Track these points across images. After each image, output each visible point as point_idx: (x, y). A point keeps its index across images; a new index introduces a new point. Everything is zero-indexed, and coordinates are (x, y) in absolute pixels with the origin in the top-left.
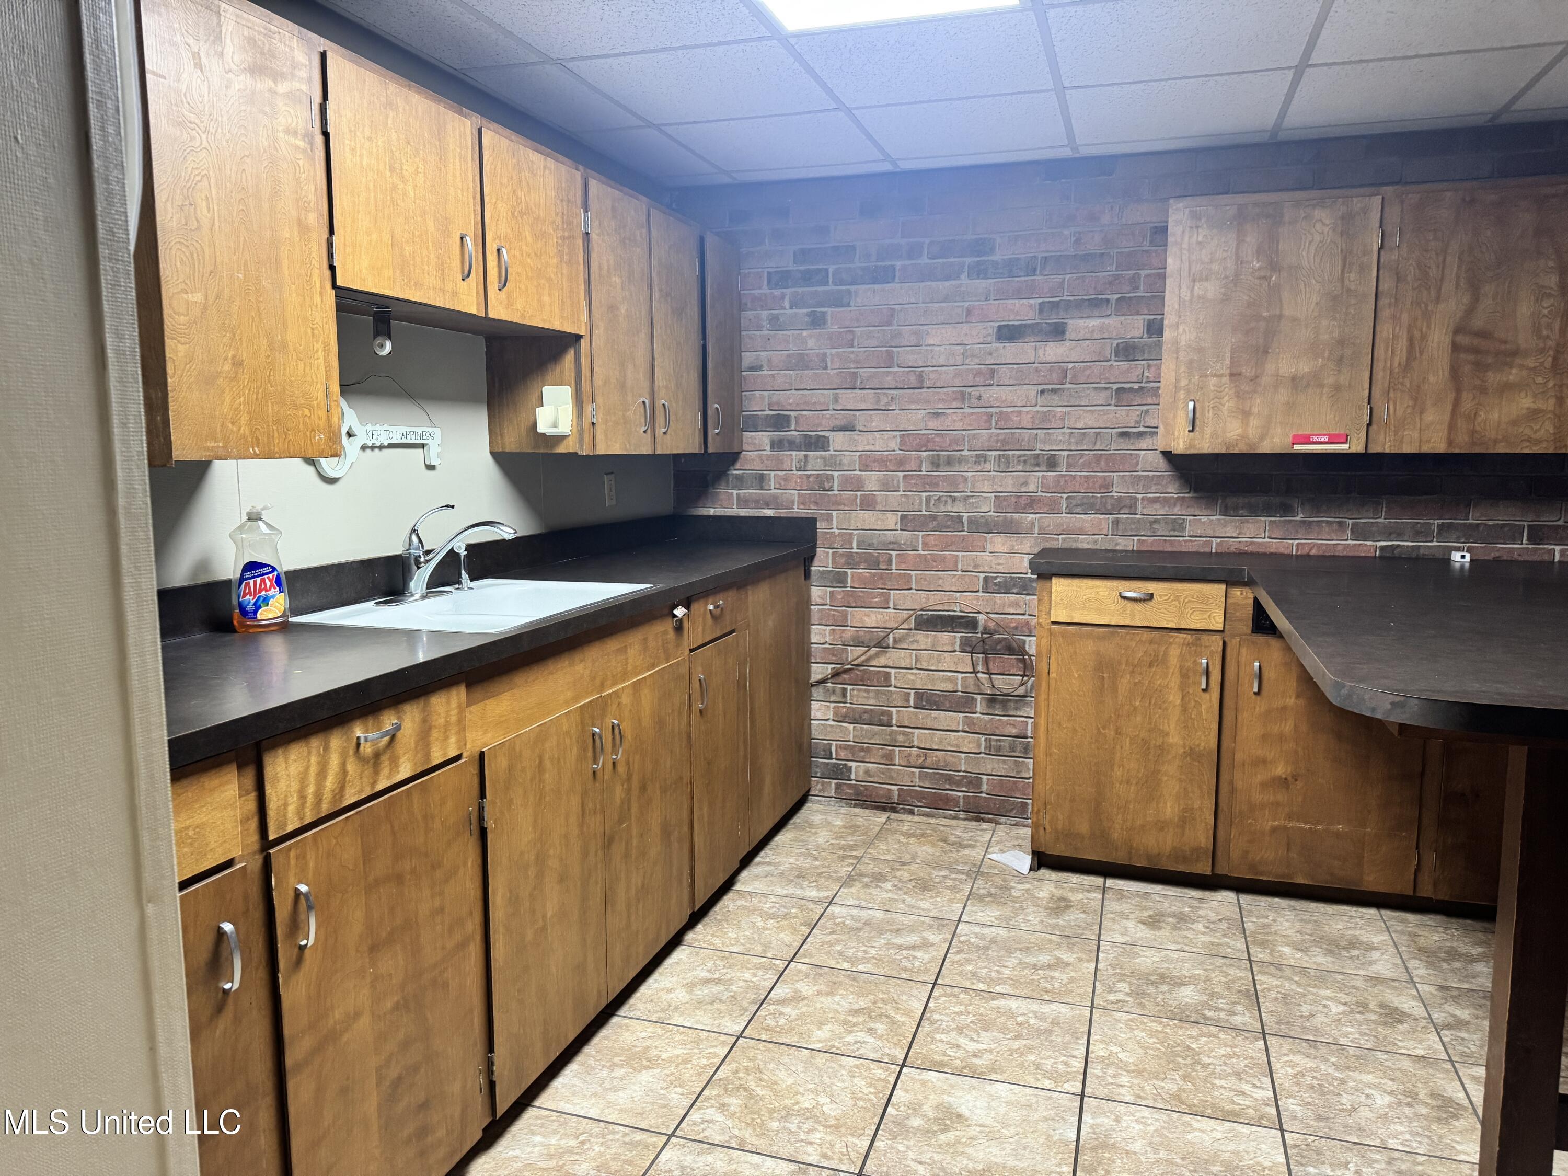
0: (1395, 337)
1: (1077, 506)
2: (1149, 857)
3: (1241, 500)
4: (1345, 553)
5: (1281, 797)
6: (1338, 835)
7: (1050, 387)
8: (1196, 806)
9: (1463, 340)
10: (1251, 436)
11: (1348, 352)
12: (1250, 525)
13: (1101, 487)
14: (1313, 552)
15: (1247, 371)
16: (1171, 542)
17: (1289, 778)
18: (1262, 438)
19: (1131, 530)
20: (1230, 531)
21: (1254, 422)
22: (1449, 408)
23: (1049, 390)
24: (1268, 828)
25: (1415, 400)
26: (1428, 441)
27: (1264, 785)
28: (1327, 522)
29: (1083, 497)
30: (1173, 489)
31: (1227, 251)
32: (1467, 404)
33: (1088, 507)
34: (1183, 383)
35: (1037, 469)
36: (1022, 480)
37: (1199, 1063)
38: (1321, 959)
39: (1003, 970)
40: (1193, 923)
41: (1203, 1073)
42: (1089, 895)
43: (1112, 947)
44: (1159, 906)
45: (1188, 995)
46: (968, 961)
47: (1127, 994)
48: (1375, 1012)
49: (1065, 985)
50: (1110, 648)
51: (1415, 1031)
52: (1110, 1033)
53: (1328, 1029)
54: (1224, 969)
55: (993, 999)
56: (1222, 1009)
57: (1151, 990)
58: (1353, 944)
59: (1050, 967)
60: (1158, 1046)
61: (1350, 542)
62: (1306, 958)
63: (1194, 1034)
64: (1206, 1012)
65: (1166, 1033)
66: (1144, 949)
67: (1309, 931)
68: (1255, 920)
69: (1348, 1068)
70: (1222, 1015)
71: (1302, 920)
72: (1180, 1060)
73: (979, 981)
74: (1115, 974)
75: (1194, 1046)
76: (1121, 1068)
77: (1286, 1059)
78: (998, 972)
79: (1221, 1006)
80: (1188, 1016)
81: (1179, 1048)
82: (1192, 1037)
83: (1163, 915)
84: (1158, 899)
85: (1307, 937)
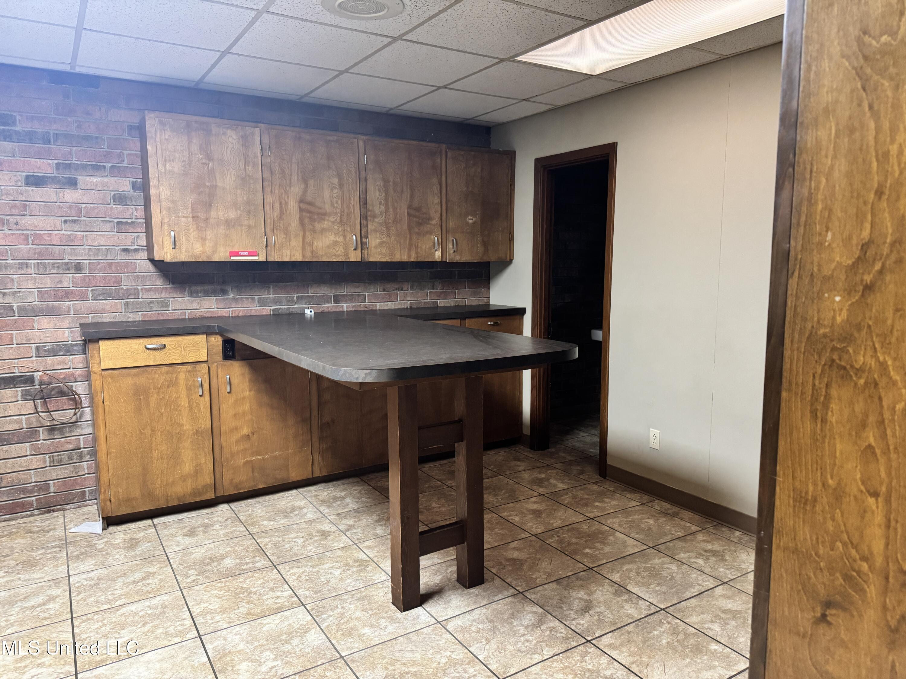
0: (273, 202)
1: (99, 295)
2: (178, 499)
3: (199, 288)
4: (256, 314)
5: (247, 445)
6: (276, 458)
7: (71, 218)
8: (202, 462)
9: (303, 206)
10: (208, 252)
11: (253, 208)
12: (206, 302)
13: (114, 282)
14: (240, 314)
15: (202, 215)
16: (162, 314)
17: (250, 435)
18: (214, 252)
19: (137, 308)
20: (195, 305)
21: (208, 244)
22: (301, 240)
23: (70, 221)
24: (242, 464)
25: (286, 234)
26: (294, 255)
27: (238, 442)
28: (246, 298)
29: (103, 289)
30: (159, 283)
31: (183, 146)
32: (309, 238)
33: (107, 295)
34: (166, 220)
35: (68, 272)
36: (58, 280)
37: (252, 593)
38: (282, 521)
39: (114, 592)
40: (213, 527)
41: (255, 597)
42: (147, 532)
43: (175, 554)
44: (190, 524)
45: (229, 562)
46: (89, 596)
47: (196, 575)
48: (317, 536)
49: (159, 585)
50: (142, 380)
51: (336, 537)
52: (197, 598)
53: (301, 552)
54: (240, 543)
55: (118, 611)
56: (249, 563)
57: (208, 567)
58: (293, 509)
59: (144, 579)
60: (227, 594)
61: (257, 308)
62: (276, 523)
63: (242, 580)
64: (242, 567)
65: (228, 586)
66: (194, 548)
67: (271, 511)
68: (243, 514)
69: (317, 565)
70: (251, 565)
71: (265, 506)
72: (241, 595)
73: (102, 604)
74: (184, 568)
75: (245, 586)
76: (213, 613)
77: (290, 573)
78: (112, 594)
79: (248, 561)
80: (234, 573)
81: (238, 590)
82: (242, 582)
83: (195, 528)
84: (188, 520)
85: (272, 513)
